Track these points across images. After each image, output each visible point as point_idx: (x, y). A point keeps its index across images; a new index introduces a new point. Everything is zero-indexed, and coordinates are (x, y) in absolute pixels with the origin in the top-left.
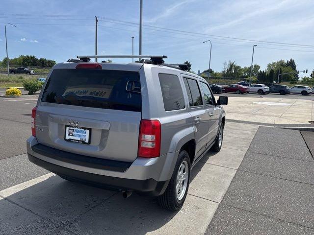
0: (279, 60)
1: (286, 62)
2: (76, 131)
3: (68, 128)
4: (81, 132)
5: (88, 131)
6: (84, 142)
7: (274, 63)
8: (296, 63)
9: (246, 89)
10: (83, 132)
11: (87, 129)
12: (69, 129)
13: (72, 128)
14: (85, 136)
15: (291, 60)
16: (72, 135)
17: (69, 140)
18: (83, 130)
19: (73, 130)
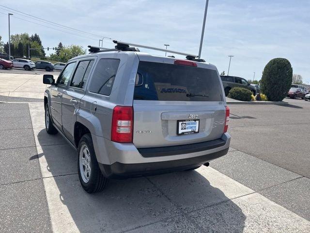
0: (23, 33)
1: (30, 36)
2: (188, 124)
3: (180, 123)
4: (192, 124)
5: (197, 122)
6: (195, 132)
7: (18, 35)
8: (41, 39)
9: (10, 64)
10: (194, 124)
11: (197, 120)
12: (182, 124)
13: (184, 122)
14: (195, 127)
15: (36, 35)
16: (185, 129)
17: (183, 133)
18: (194, 122)
19: (185, 123)
